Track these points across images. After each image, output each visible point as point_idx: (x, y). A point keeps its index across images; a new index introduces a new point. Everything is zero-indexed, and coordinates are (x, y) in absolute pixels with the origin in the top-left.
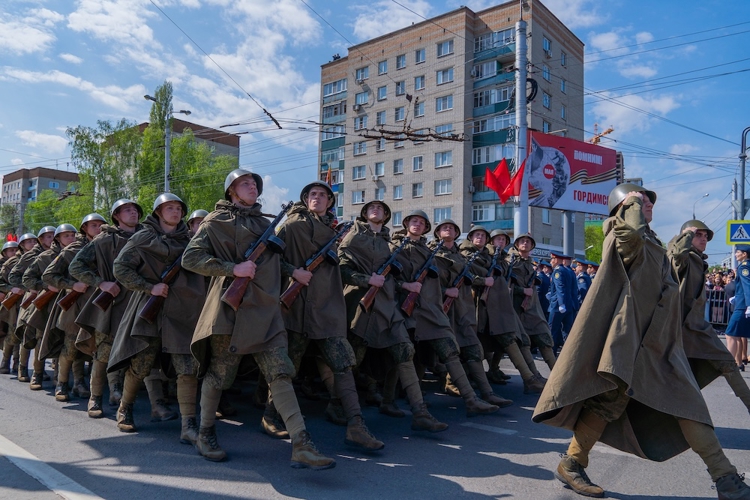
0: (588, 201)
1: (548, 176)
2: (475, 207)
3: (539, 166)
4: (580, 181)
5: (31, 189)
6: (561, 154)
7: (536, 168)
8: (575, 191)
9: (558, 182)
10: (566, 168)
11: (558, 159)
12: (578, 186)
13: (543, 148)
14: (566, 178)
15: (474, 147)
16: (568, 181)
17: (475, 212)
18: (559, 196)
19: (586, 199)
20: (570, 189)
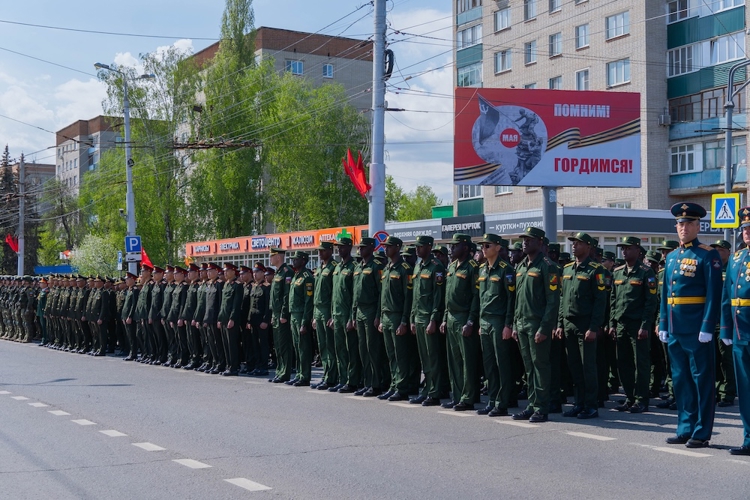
0: (581, 170)
1: (508, 144)
2: (674, 150)
3: (492, 133)
4: (566, 144)
5: (92, 150)
6: (529, 112)
7: (488, 136)
8: (557, 160)
9: (526, 150)
10: (540, 130)
11: (524, 120)
12: (563, 151)
13: (499, 108)
14: (540, 143)
15: (670, 46)
16: (544, 146)
17: (675, 158)
18: (529, 168)
19: (577, 168)
20: (547, 159)
